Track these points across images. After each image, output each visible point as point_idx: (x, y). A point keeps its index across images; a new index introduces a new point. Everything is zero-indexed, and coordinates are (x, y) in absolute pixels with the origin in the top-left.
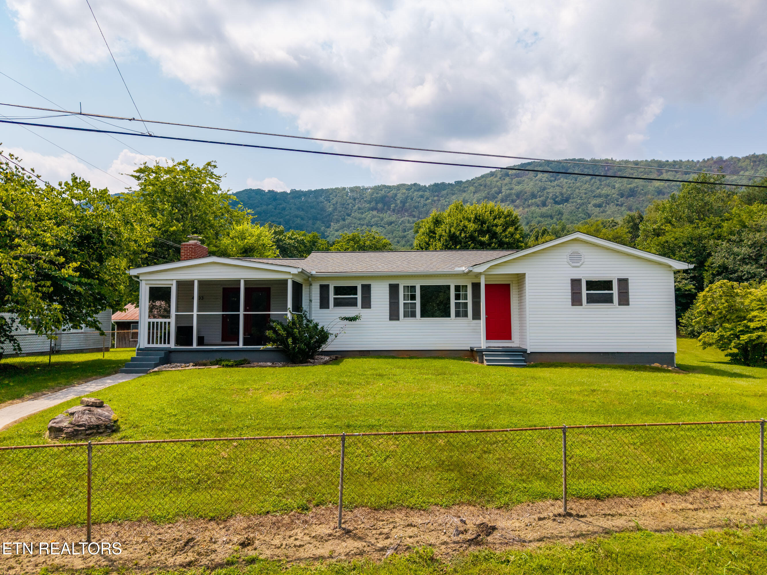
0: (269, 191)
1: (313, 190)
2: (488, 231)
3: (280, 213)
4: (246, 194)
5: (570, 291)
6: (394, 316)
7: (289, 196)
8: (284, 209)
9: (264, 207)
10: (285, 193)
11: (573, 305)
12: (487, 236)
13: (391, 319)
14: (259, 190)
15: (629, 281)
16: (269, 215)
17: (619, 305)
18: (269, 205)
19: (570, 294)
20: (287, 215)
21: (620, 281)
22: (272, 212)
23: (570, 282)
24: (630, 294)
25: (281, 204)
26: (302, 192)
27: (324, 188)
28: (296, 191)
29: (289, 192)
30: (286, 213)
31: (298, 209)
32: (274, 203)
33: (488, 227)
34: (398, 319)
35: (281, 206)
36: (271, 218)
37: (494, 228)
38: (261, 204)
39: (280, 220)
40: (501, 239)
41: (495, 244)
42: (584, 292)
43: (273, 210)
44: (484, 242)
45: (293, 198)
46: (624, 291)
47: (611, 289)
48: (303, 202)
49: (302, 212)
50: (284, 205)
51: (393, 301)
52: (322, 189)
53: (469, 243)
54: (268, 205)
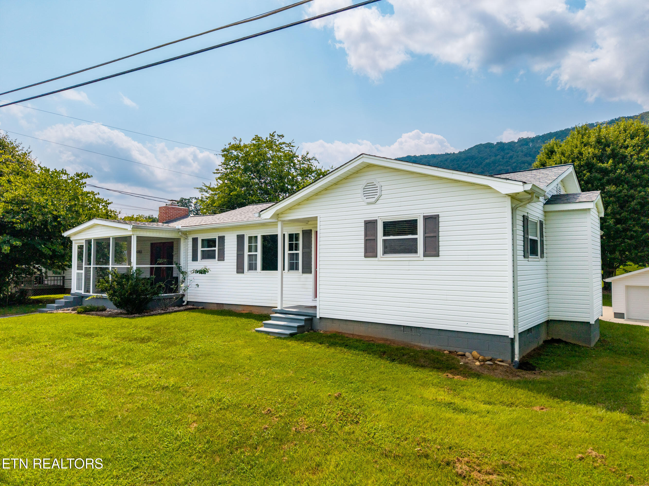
0: (498, 143)
1: (541, 135)
2: (614, 155)
3: (507, 162)
4: (477, 149)
5: (363, 237)
6: (240, 269)
7: (516, 145)
8: (511, 157)
9: (493, 158)
10: (513, 143)
11: (366, 256)
12: (611, 161)
13: (238, 272)
14: (488, 144)
15: (441, 219)
16: (497, 165)
17: (425, 256)
18: (498, 155)
19: (363, 241)
20: (514, 163)
21: (427, 219)
22: (500, 161)
23: (363, 224)
24: (441, 239)
25: (508, 153)
26: (530, 139)
27: (553, 132)
28: (524, 139)
29: (516, 141)
30: (514, 160)
31: (526, 155)
32: (502, 153)
33: (613, 150)
34: (243, 272)
35: (509, 155)
36: (500, 167)
37: (623, 150)
38: (490, 156)
39: (508, 168)
40: (632, 164)
41: (622, 169)
42: (380, 237)
43: (501, 160)
44: (606, 169)
45: (520, 146)
46: (432, 235)
47: (415, 232)
48: (530, 148)
49: (530, 158)
50: (511, 153)
51: (239, 253)
52: (551, 133)
53: (584, 172)
54: (496, 156)
